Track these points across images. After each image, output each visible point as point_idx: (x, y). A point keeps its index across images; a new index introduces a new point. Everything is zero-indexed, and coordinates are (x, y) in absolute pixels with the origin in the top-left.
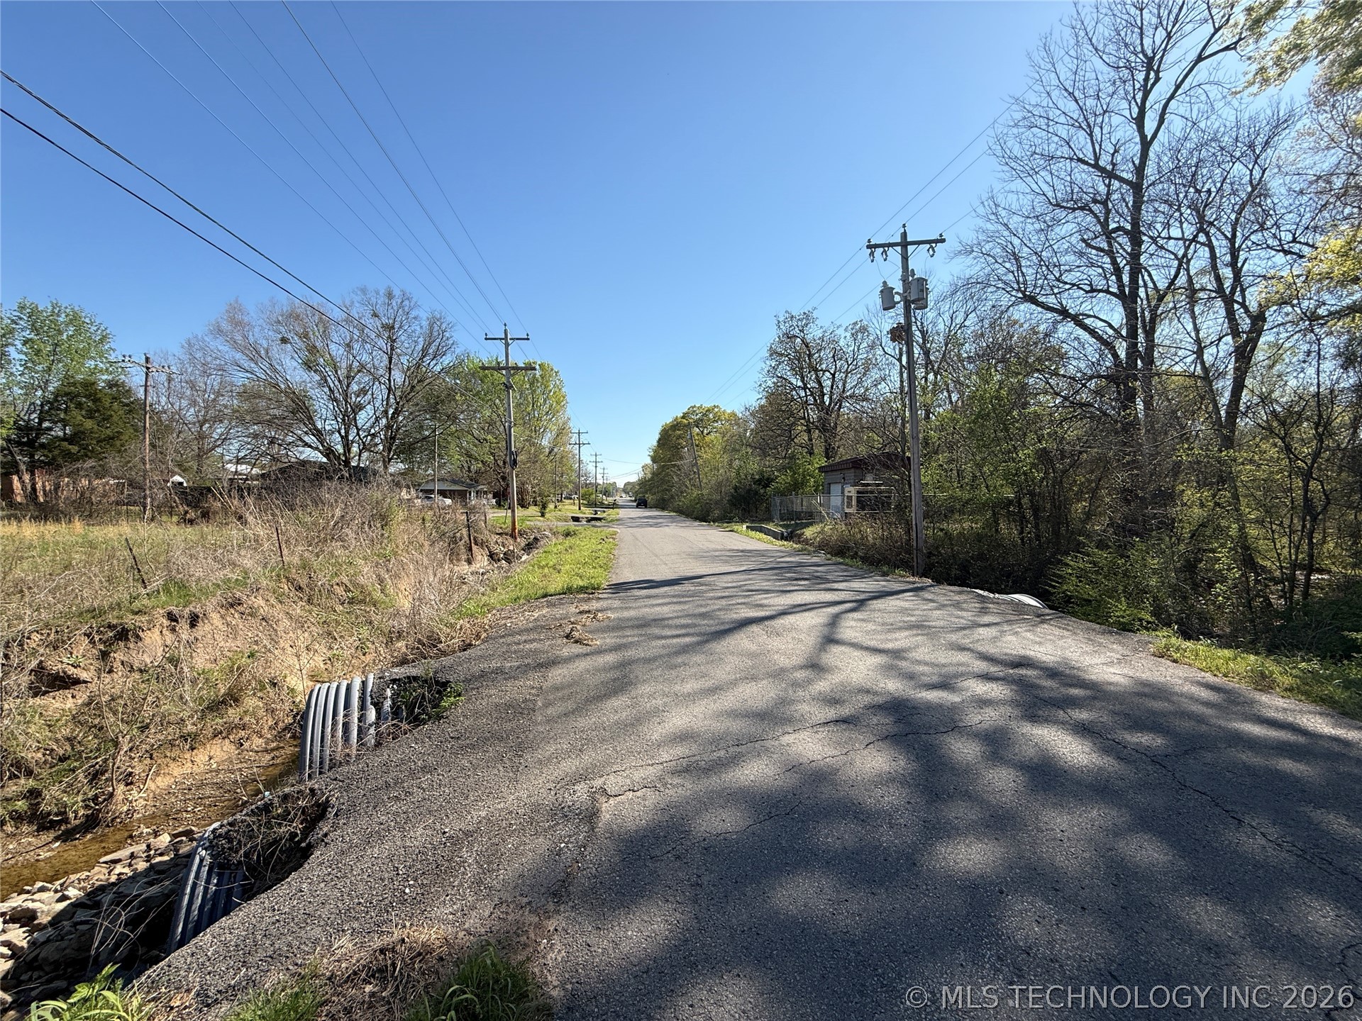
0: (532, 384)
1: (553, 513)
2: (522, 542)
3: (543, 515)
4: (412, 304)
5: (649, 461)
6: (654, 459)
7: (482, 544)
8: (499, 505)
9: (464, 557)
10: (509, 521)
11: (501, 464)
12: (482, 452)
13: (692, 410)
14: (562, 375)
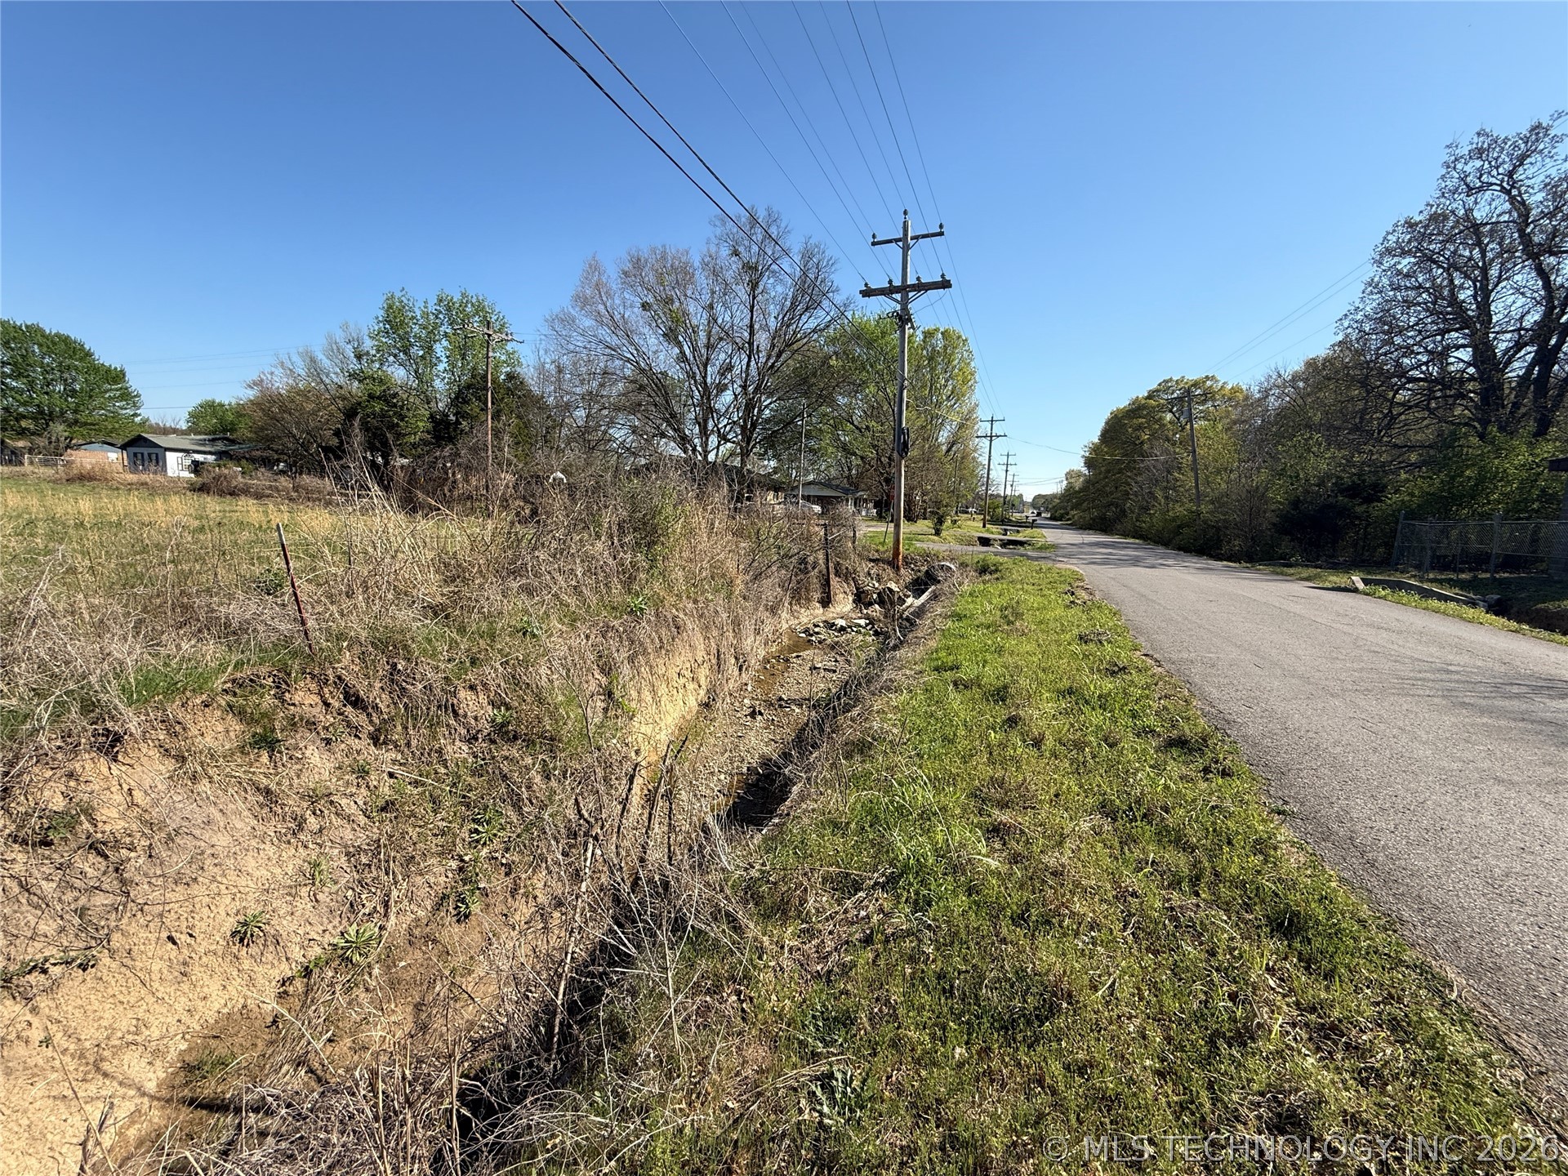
0: (931, 359)
1: (951, 532)
2: (907, 575)
3: (938, 533)
4: (781, 230)
5: (1079, 465)
6: (1089, 463)
7: (847, 576)
8: (880, 517)
9: (817, 596)
10: (890, 541)
11: (885, 460)
12: (862, 446)
13: (1165, 387)
14: (972, 345)
